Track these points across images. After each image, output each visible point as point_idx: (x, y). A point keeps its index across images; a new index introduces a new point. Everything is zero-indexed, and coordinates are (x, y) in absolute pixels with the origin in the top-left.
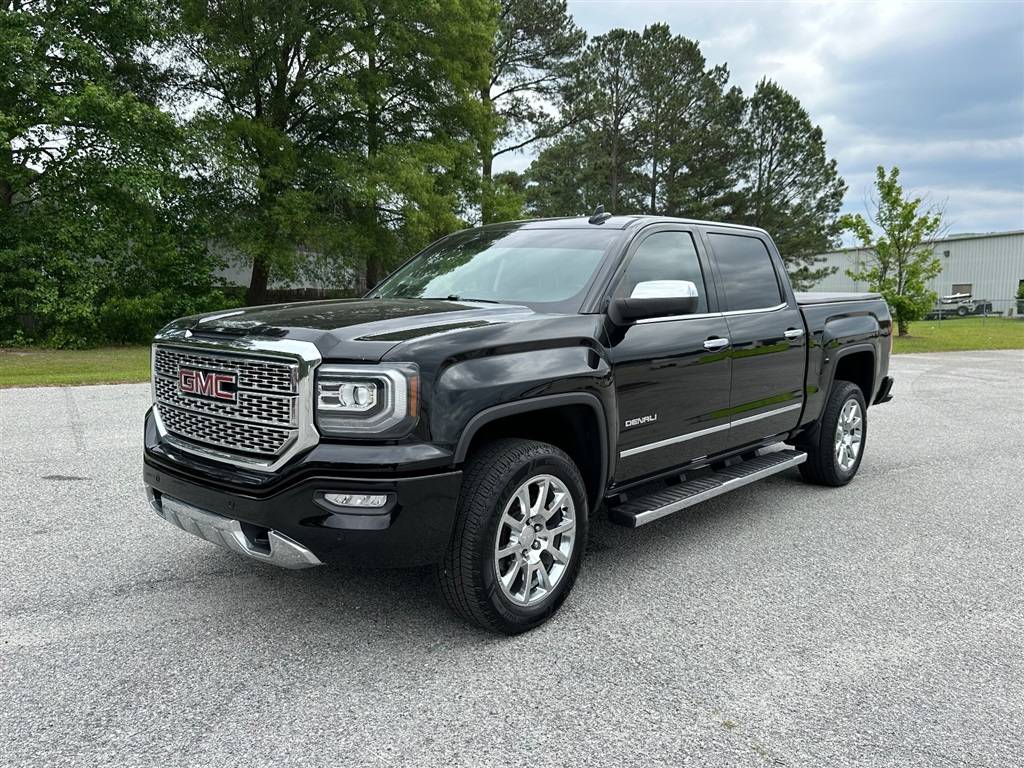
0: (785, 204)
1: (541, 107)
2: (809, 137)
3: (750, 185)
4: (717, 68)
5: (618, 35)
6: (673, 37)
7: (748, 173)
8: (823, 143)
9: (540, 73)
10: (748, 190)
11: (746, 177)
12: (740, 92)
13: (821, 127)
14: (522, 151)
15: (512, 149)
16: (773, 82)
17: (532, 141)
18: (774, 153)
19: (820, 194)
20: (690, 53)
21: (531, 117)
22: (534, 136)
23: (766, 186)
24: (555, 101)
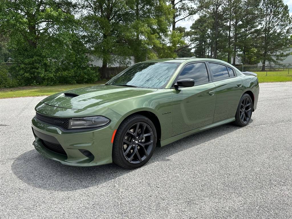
0: (275, 32)
1: (191, 6)
2: (284, 9)
3: (263, 26)
7: (262, 22)
8: (289, 10)
10: (262, 28)
11: (261, 24)
13: (287, 5)
14: (184, 20)
15: (181, 19)
17: (188, 16)
18: (271, 15)
19: (287, 28)
21: (188, 9)
22: (188, 15)
23: (268, 26)
24: (195, 3)
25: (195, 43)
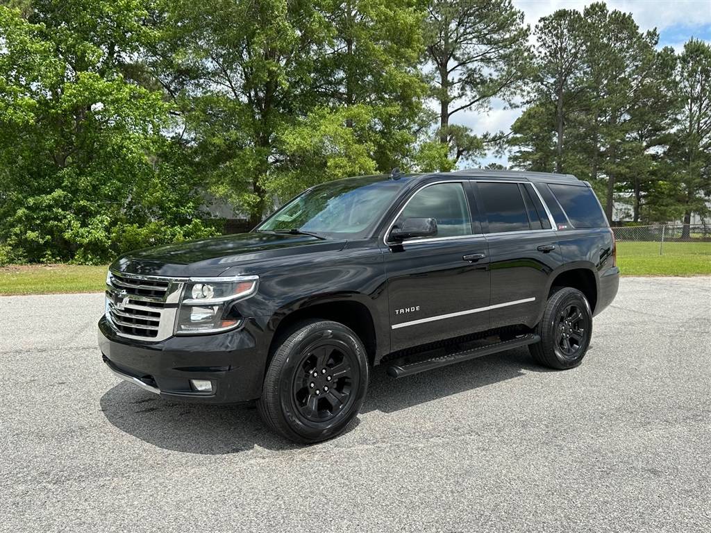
1: (491, 75)
3: (682, 127)
4: (649, 33)
5: (561, 15)
6: (610, 12)
9: (484, 48)
10: (681, 132)
11: (676, 121)
12: (672, 51)
14: (470, 109)
15: (463, 108)
16: (699, 41)
17: (477, 100)
20: (624, 23)
21: (483, 82)
22: (478, 97)
23: (696, 127)
24: (499, 67)
25: (522, 164)
